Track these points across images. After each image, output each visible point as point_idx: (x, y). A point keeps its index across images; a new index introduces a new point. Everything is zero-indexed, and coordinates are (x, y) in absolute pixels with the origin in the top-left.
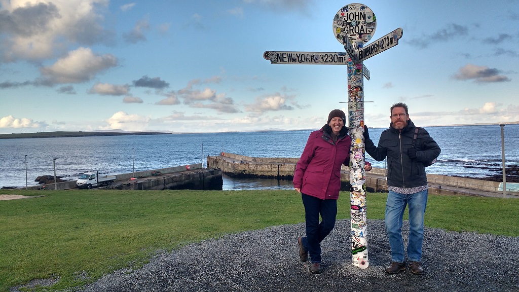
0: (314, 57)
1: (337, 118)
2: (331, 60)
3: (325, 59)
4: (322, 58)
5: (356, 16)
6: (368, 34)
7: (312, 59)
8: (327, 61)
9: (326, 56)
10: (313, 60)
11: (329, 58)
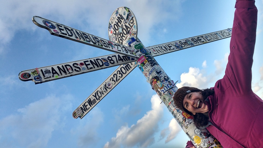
0: (107, 86)
1: (186, 100)
2: (120, 75)
3: (115, 79)
4: (113, 80)
5: (117, 24)
6: (133, 25)
7: (105, 88)
8: (118, 78)
9: (115, 76)
10: (107, 89)
11: (119, 75)
